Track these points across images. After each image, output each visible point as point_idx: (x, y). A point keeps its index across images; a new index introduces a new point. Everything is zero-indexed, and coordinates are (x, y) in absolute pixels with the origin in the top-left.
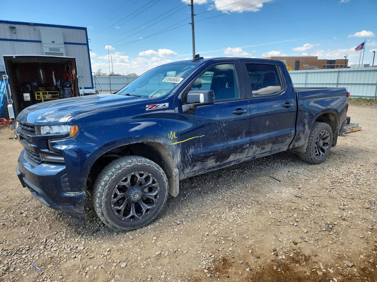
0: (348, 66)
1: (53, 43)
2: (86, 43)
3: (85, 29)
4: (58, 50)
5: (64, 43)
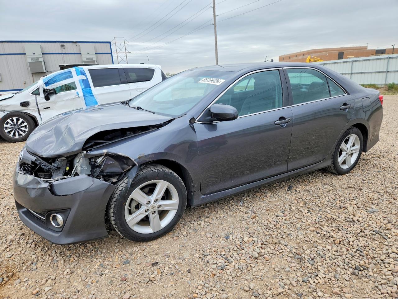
1: (88, 54)
2: (111, 52)
3: (110, 42)
4: (92, 58)
5: (96, 53)
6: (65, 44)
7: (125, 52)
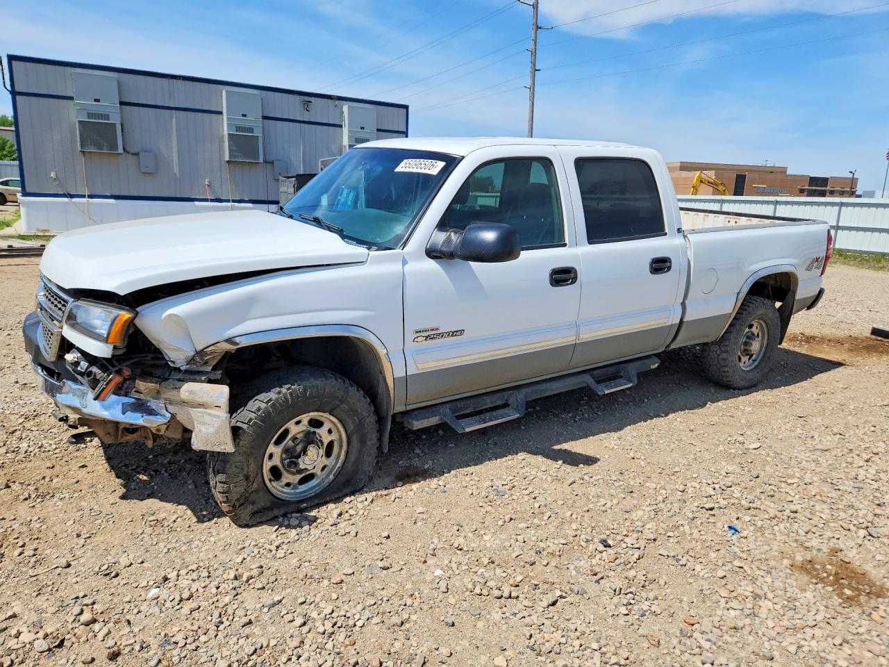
0: (857, 193)
1: (362, 130)
2: (405, 130)
3: (406, 107)
5: (378, 130)
6: (312, 99)
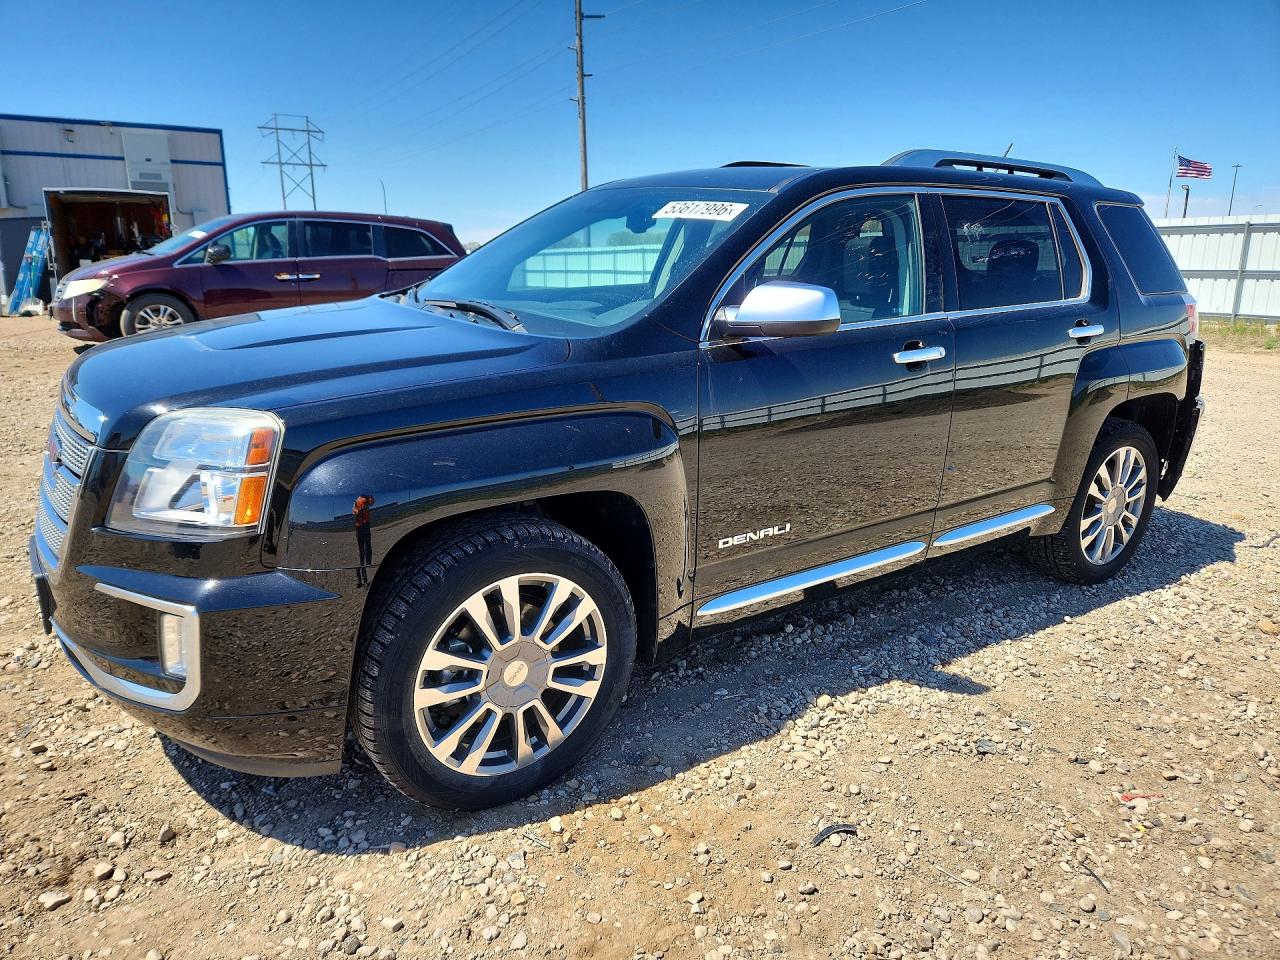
1: (148, 162)
2: (221, 162)
3: (219, 132)
4: (158, 176)
5: (173, 161)
6: (76, 127)
7: (308, 162)
